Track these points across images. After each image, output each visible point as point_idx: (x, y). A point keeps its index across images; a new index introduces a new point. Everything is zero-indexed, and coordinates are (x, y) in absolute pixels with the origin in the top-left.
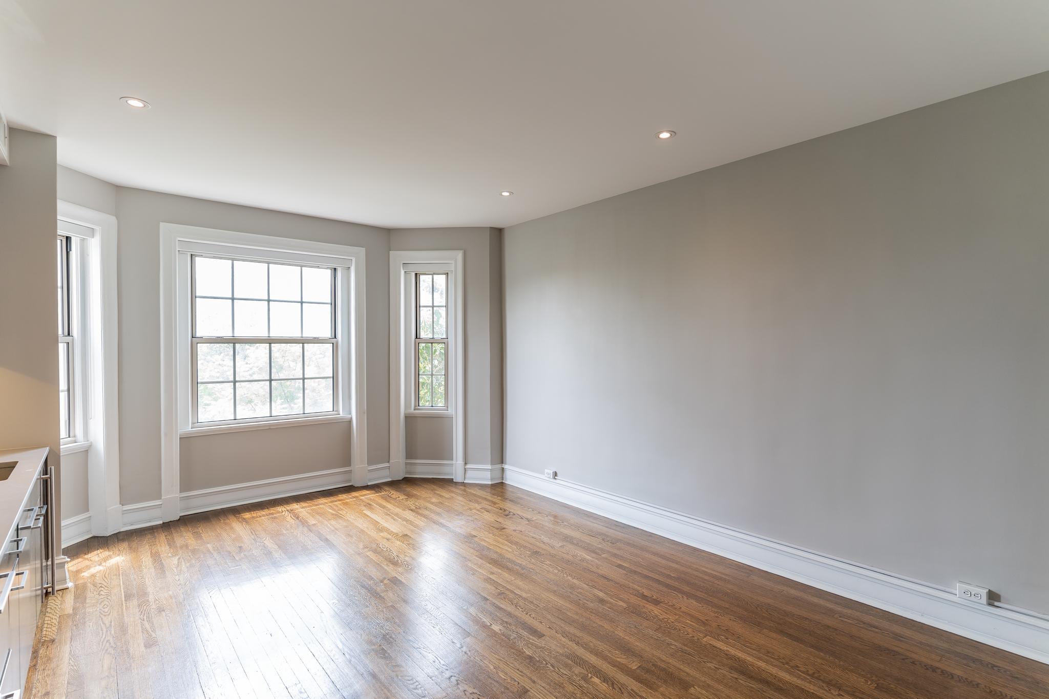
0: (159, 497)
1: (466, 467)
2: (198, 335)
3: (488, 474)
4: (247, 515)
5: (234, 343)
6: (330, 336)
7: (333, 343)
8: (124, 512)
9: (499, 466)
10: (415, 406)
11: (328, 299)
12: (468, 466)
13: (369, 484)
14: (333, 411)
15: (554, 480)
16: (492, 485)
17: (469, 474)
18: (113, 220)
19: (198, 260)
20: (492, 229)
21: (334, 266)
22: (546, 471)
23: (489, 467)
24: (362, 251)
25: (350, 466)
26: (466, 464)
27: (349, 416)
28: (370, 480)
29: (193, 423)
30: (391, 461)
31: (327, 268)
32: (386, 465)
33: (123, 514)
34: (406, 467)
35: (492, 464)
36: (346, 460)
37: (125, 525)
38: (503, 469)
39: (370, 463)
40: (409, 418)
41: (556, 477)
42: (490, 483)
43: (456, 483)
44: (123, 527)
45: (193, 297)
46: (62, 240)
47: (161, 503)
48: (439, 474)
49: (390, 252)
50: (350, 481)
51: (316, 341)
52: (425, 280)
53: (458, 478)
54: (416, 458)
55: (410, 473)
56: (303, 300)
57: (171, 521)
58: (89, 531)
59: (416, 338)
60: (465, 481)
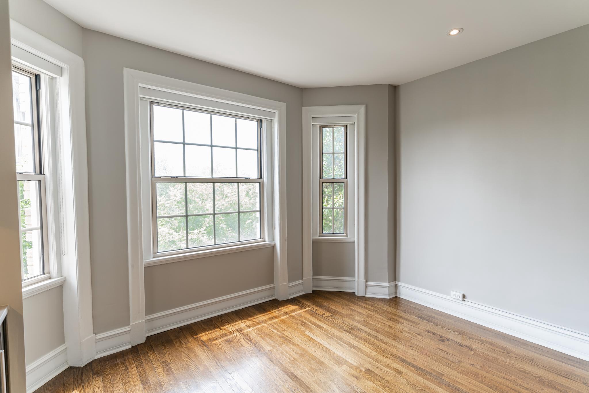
1: (367, 284)
2: (157, 175)
3: (386, 290)
5: (186, 183)
6: (257, 177)
7: (260, 183)
8: (97, 341)
9: (393, 283)
10: (320, 234)
11: (255, 145)
12: (369, 283)
13: (290, 298)
14: (260, 238)
15: (463, 302)
16: (390, 299)
17: (369, 289)
18: (80, 60)
20: (390, 85)
21: (260, 118)
22: (452, 293)
23: (387, 284)
24: (283, 105)
25: (274, 283)
26: (366, 281)
27: (273, 243)
28: (290, 295)
29: (154, 253)
30: (304, 278)
31: (255, 120)
32: (301, 281)
33: (96, 342)
34: (313, 282)
35: (389, 281)
36: (270, 278)
37: (98, 352)
38: (396, 286)
39: (290, 281)
40: (315, 244)
41: (465, 299)
42: (388, 298)
43: (359, 298)
44: (97, 355)
45: (152, 141)
47: (129, 329)
48: (340, 288)
49: (303, 108)
50: (273, 295)
51: (247, 181)
52: (327, 132)
53: (360, 292)
54: (321, 275)
55: (317, 287)
56: (238, 147)
57: (138, 345)
58: (66, 362)
59: (320, 178)
60: (366, 296)
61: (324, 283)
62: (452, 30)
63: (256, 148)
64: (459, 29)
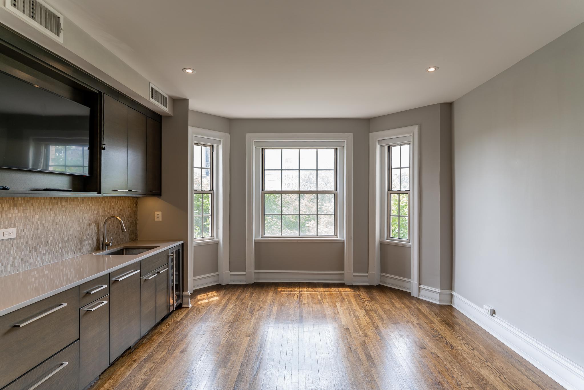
0: (244, 270)
1: (420, 287)
2: (266, 189)
3: (438, 296)
4: (280, 289)
5: (281, 194)
6: (333, 190)
7: (335, 194)
8: (231, 275)
9: (448, 292)
10: (387, 237)
11: (332, 167)
12: (422, 286)
13: (354, 284)
14: (335, 235)
15: (491, 317)
16: (441, 306)
17: (422, 292)
18: (228, 135)
19: (267, 151)
20: (442, 104)
21: (335, 146)
22: (485, 306)
23: (438, 290)
24: (350, 135)
25: (344, 271)
26: (420, 284)
27: (343, 239)
28: (354, 282)
29: (262, 235)
30: (369, 272)
31: (332, 148)
32: (366, 274)
33: (230, 276)
34: (381, 278)
35: (441, 288)
36: (341, 267)
37: (231, 281)
38: (452, 295)
39: (354, 271)
40: (383, 245)
41: (494, 315)
42: (439, 303)
43: (413, 298)
44: (230, 282)
45: (263, 170)
46: (210, 147)
47: (245, 274)
48: (402, 287)
49: (371, 134)
50: (343, 280)
51: (324, 192)
52: (395, 150)
53: (415, 294)
54: (387, 273)
55: (383, 282)
56: (318, 169)
57: (249, 284)
58: (218, 281)
59: (389, 190)
60: (419, 298)
61: (389, 280)
62: (429, 68)
63: (333, 169)
64: (435, 68)
